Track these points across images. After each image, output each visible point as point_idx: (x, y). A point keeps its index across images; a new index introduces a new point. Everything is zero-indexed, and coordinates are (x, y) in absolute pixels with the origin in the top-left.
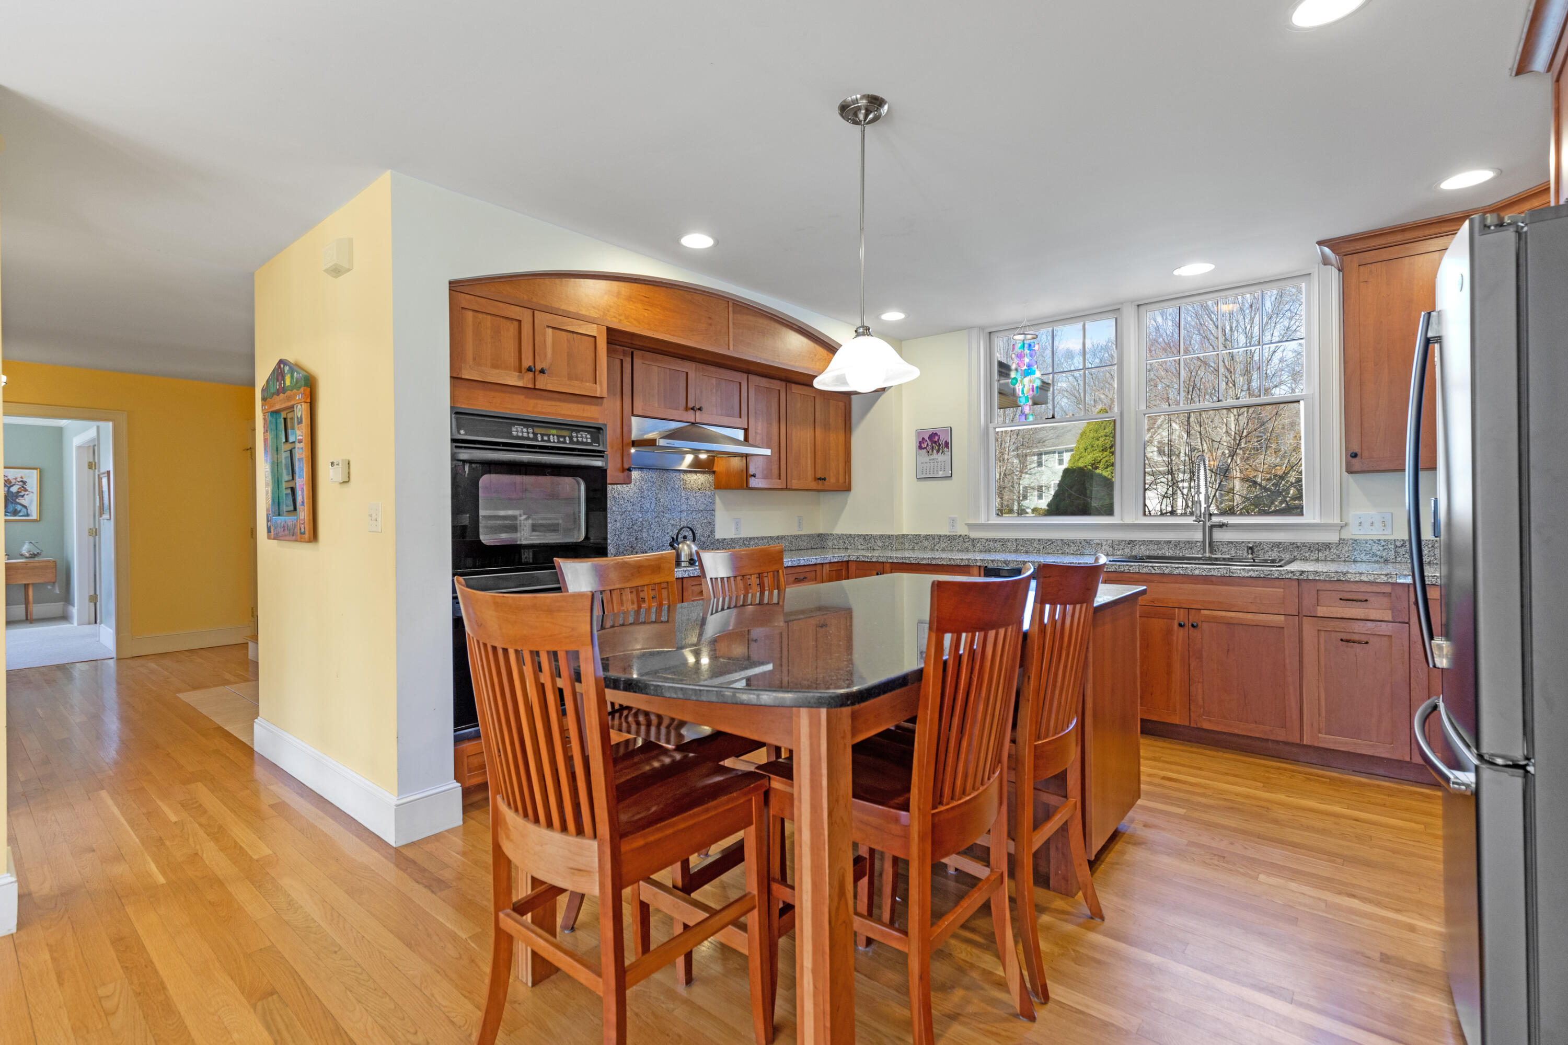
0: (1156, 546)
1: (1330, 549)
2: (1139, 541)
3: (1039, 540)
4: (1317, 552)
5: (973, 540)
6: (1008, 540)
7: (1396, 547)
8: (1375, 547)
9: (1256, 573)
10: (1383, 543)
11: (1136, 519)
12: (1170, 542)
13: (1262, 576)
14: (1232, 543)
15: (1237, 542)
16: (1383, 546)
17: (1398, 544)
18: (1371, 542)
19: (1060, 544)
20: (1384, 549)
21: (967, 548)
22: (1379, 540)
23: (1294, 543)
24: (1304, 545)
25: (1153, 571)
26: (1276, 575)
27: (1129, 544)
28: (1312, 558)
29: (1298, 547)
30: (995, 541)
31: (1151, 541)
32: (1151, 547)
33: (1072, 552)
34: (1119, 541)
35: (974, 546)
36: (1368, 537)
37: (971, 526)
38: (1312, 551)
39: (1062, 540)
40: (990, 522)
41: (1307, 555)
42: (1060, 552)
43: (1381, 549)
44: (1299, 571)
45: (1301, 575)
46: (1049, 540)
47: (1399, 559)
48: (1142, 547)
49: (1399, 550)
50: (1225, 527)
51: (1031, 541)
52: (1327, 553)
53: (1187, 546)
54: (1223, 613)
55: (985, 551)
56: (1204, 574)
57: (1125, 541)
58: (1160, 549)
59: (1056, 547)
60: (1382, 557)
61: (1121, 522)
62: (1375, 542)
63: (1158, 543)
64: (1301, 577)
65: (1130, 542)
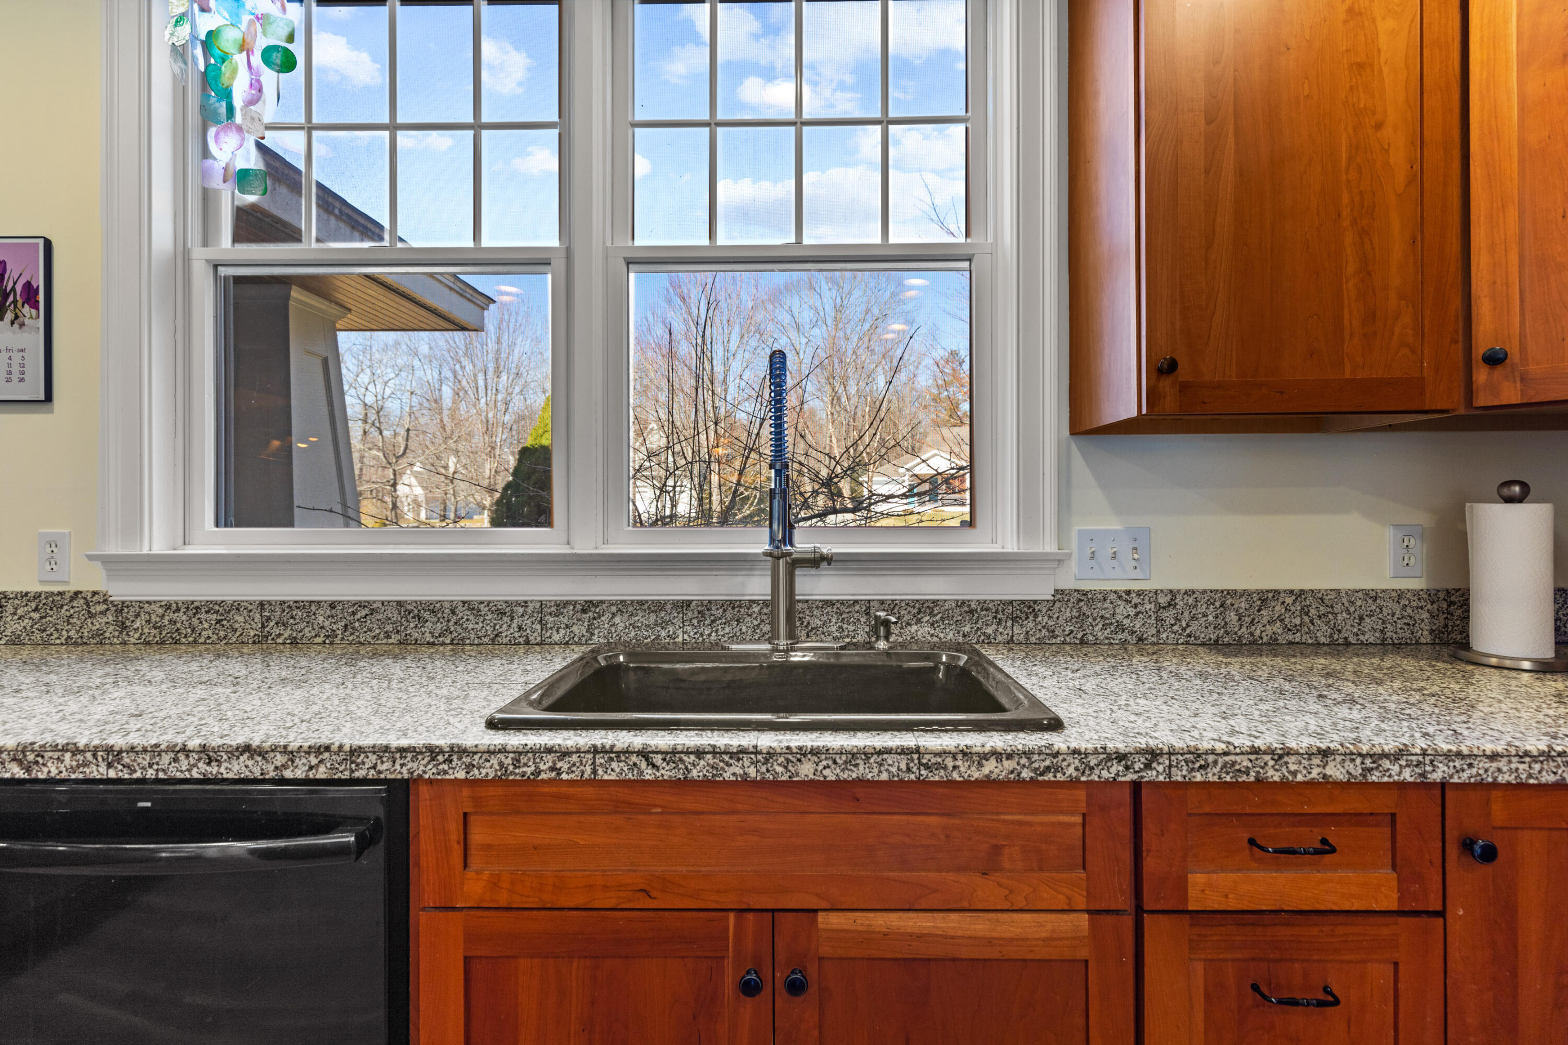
0: (653, 617)
1: (1036, 616)
2: (612, 603)
3: (333, 605)
4: (1009, 623)
5: (120, 608)
6: (237, 606)
7: (1160, 608)
8: (1123, 610)
9: (1009, 765)
10: (1136, 600)
11: (605, 542)
12: (688, 603)
13: (1026, 774)
14: (831, 603)
15: (842, 603)
16: (1136, 606)
17: (1163, 600)
18: (1113, 597)
19: (396, 617)
20: (1137, 614)
21: (99, 634)
22: (1128, 592)
23: (963, 603)
24: (984, 605)
25: (649, 774)
26: (1071, 771)
27: (584, 611)
28: (999, 638)
29: (971, 612)
30: (194, 608)
31: (641, 603)
32: (640, 618)
33: (428, 638)
34: (558, 604)
35: (123, 627)
36: (1107, 586)
37: (115, 565)
38: (999, 623)
39: (400, 603)
40: (190, 550)
41: (990, 631)
42: (394, 639)
43: (1132, 612)
44: (1140, 752)
45: (1148, 766)
46: (362, 605)
47: (1164, 636)
48: (617, 620)
49: (1164, 614)
50: (824, 565)
51: (307, 607)
52: (1031, 625)
53: (729, 615)
54: (895, 921)
55: (162, 643)
56: (830, 775)
57: (574, 603)
58: (664, 624)
59: (382, 623)
60: (1133, 632)
61: (564, 550)
62: (1120, 597)
63: (658, 606)
64: (1150, 775)
65: (588, 606)
